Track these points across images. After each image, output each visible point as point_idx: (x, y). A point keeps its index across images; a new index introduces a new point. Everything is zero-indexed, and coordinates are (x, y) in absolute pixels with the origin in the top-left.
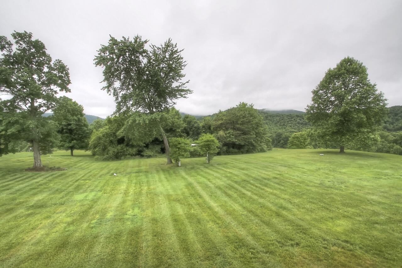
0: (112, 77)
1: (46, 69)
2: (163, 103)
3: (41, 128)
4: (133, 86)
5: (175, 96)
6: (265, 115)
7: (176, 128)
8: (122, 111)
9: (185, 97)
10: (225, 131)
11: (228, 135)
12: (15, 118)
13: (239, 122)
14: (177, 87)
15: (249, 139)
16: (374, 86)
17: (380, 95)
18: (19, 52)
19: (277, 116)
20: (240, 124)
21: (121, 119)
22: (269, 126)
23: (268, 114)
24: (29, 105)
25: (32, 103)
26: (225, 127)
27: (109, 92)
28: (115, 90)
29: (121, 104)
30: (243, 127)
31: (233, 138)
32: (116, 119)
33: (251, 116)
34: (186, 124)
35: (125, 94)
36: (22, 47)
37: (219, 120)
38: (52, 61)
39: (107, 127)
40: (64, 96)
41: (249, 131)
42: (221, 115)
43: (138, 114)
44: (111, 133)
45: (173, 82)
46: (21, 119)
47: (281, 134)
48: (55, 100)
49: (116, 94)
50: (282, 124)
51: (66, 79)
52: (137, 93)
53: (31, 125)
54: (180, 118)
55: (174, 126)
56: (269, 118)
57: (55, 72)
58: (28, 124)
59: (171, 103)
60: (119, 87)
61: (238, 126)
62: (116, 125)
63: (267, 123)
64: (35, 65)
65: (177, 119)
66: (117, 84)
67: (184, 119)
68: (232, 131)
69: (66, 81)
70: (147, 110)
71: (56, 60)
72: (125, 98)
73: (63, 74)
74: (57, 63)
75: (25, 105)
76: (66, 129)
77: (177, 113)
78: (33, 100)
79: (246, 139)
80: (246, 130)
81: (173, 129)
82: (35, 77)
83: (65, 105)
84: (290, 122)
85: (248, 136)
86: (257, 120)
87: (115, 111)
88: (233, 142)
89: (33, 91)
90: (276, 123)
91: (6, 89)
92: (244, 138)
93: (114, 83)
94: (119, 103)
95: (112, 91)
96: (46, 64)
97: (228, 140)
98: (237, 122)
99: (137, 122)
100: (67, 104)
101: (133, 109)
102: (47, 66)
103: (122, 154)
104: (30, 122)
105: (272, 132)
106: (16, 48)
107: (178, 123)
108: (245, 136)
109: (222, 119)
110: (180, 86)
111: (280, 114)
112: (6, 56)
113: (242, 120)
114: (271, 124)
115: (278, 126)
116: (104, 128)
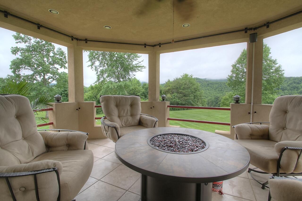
0: (94, 59)
1: (51, 54)
2: (126, 75)
3: (50, 92)
4: (107, 64)
5: (135, 70)
6: (207, 83)
7: (137, 93)
8: (100, 81)
9: (141, 71)
10: (171, 94)
11: (173, 97)
12: (35, 86)
13: (181, 88)
14: (136, 64)
15: (188, 99)
16: (275, 61)
17: (279, 67)
18: (35, 43)
19: (216, 84)
20: (182, 89)
21: (100, 86)
22: (210, 91)
23: (209, 82)
24: (42, 77)
25: (44, 76)
26: (171, 91)
27: (92, 69)
28: (96, 67)
29: (100, 76)
30: (184, 91)
31: (177, 99)
32: (96, 86)
33: (191, 83)
34: (144, 89)
35: (102, 70)
36: (37, 41)
37: (168, 86)
38: (55, 49)
39: (91, 92)
40: (63, 72)
41: (189, 94)
42: (168, 83)
43: (110, 83)
44: (93, 96)
45: (133, 61)
46: (39, 86)
47: (219, 97)
48: (58, 74)
49: (96, 69)
50: (220, 90)
51: (64, 60)
52: (110, 69)
53: (45, 90)
54: (140, 85)
55: (135, 91)
56: (210, 85)
57: (57, 56)
58: (43, 90)
59: (132, 75)
60: (99, 65)
61: (180, 90)
62: (97, 90)
63: (208, 89)
64: (45, 52)
65: (138, 86)
66: (97, 63)
67: (143, 86)
68: (177, 94)
69: (64, 62)
70: (117, 80)
71: (58, 48)
72: (102, 72)
73: (63, 57)
74: (59, 50)
75: (40, 78)
76: (64, 93)
77: (138, 82)
78: (44, 74)
79: (187, 100)
80: (187, 93)
81: (135, 93)
82: (45, 59)
83: (64, 77)
84: (226, 88)
85: (188, 98)
86: (195, 86)
87: (96, 81)
88: (177, 102)
89: (45, 69)
90: (215, 89)
91: (28, 68)
92: (185, 99)
93: (95, 63)
94: (98, 76)
95: (94, 68)
96: (52, 51)
97: (173, 100)
98: (180, 88)
99: (110, 87)
100: (66, 77)
101: (108, 79)
102: (53, 53)
103: (101, 110)
104: (44, 88)
105: (212, 96)
106: (34, 41)
107: (139, 89)
108: (186, 98)
109: (169, 86)
110: (138, 64)
111: (218, 82)
112: (27, 46)
113: (184, 86)
114: (211, 90)
115: (217, 91)
116: (88, 93)
